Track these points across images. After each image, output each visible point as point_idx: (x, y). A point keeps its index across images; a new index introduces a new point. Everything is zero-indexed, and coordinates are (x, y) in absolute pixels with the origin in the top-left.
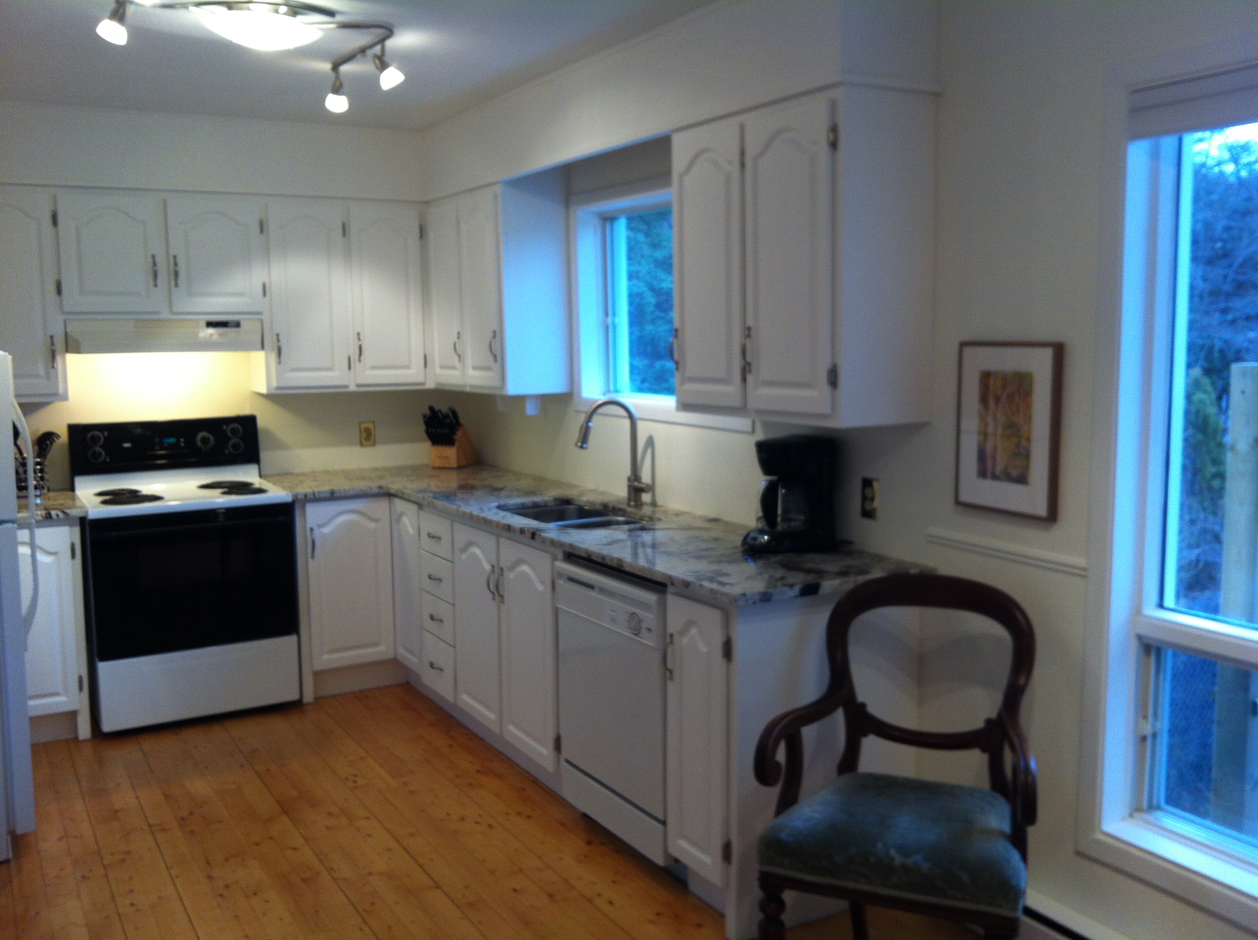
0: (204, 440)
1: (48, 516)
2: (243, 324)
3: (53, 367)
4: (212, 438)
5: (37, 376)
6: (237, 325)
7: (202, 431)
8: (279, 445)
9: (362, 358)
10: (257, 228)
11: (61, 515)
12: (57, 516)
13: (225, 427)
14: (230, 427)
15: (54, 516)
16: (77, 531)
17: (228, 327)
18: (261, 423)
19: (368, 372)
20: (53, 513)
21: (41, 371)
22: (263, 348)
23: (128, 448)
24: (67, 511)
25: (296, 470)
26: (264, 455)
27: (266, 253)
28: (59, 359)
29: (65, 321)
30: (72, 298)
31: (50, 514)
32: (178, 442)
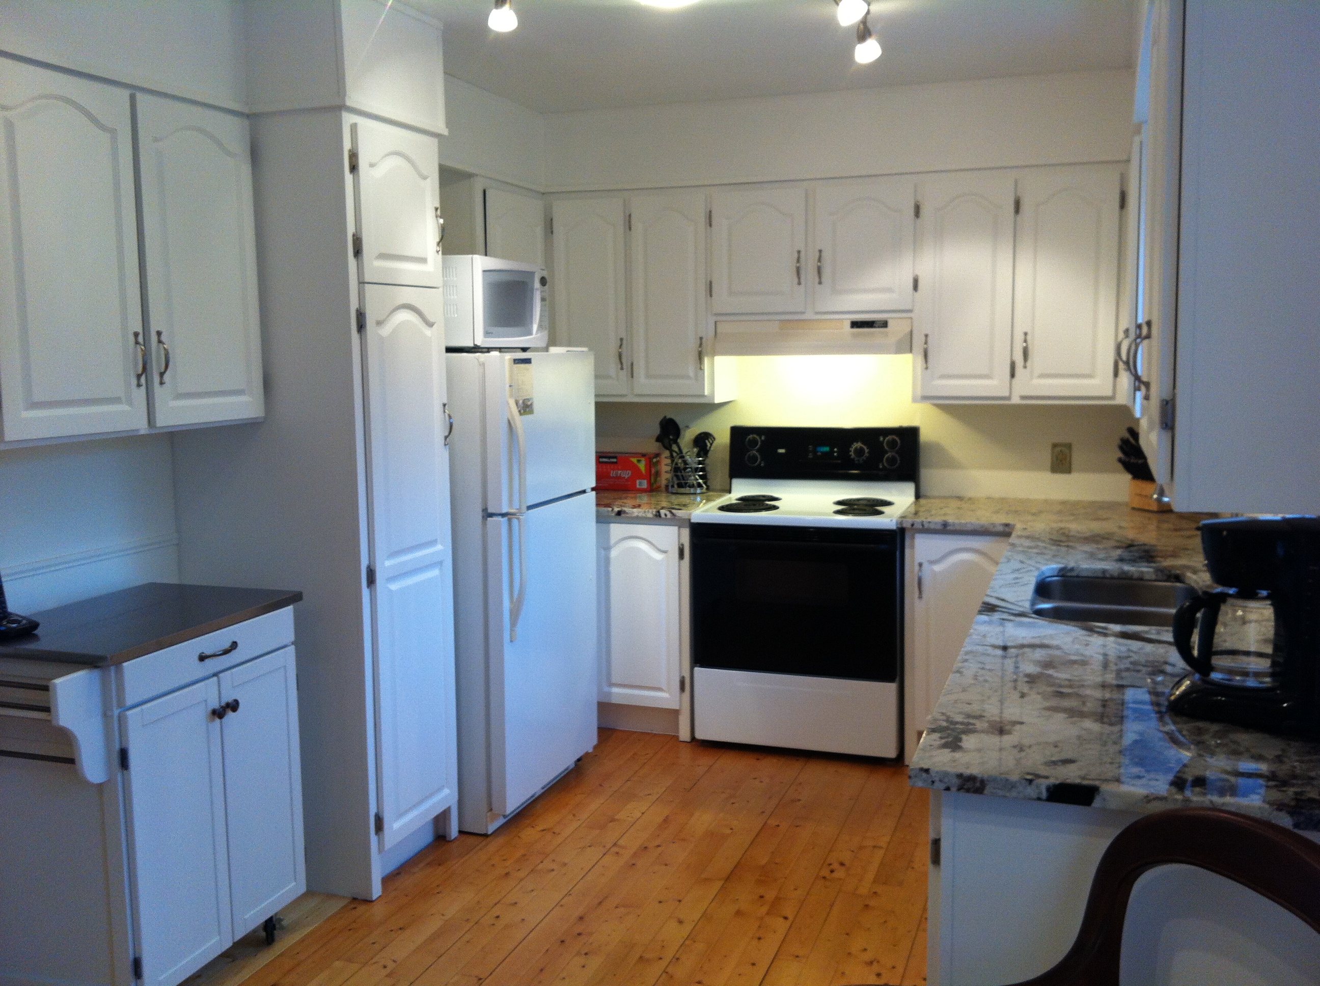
0: (860, 452)
1: (658, 515)
2: (890, 324)
3: (701, 369)
4: (867, 451)
5: (688, 377)
6: (884, 324)
7: (857, 442)
8: (951, 464)
9: (1029, 364)
10: (912, 212)
11: (669, 515)
12: (666, 515)
13: (881, 439)
14: (889, 438)
15: (663, 516)
16: (686, 533)
17: (875, 327)
18: (925, 436)
19: (1036, 381)
20: (663, 512)
21: (691, 374)
22: (911, 351)
23: (781, 453)
24: (674, 511)
25: (970, 493)
26: (926, 474)
27: (917, 242)
28: (706, 361)
29: (716, 322)
30: (723, 301)
31: (659, 512)
32: (832, 452)
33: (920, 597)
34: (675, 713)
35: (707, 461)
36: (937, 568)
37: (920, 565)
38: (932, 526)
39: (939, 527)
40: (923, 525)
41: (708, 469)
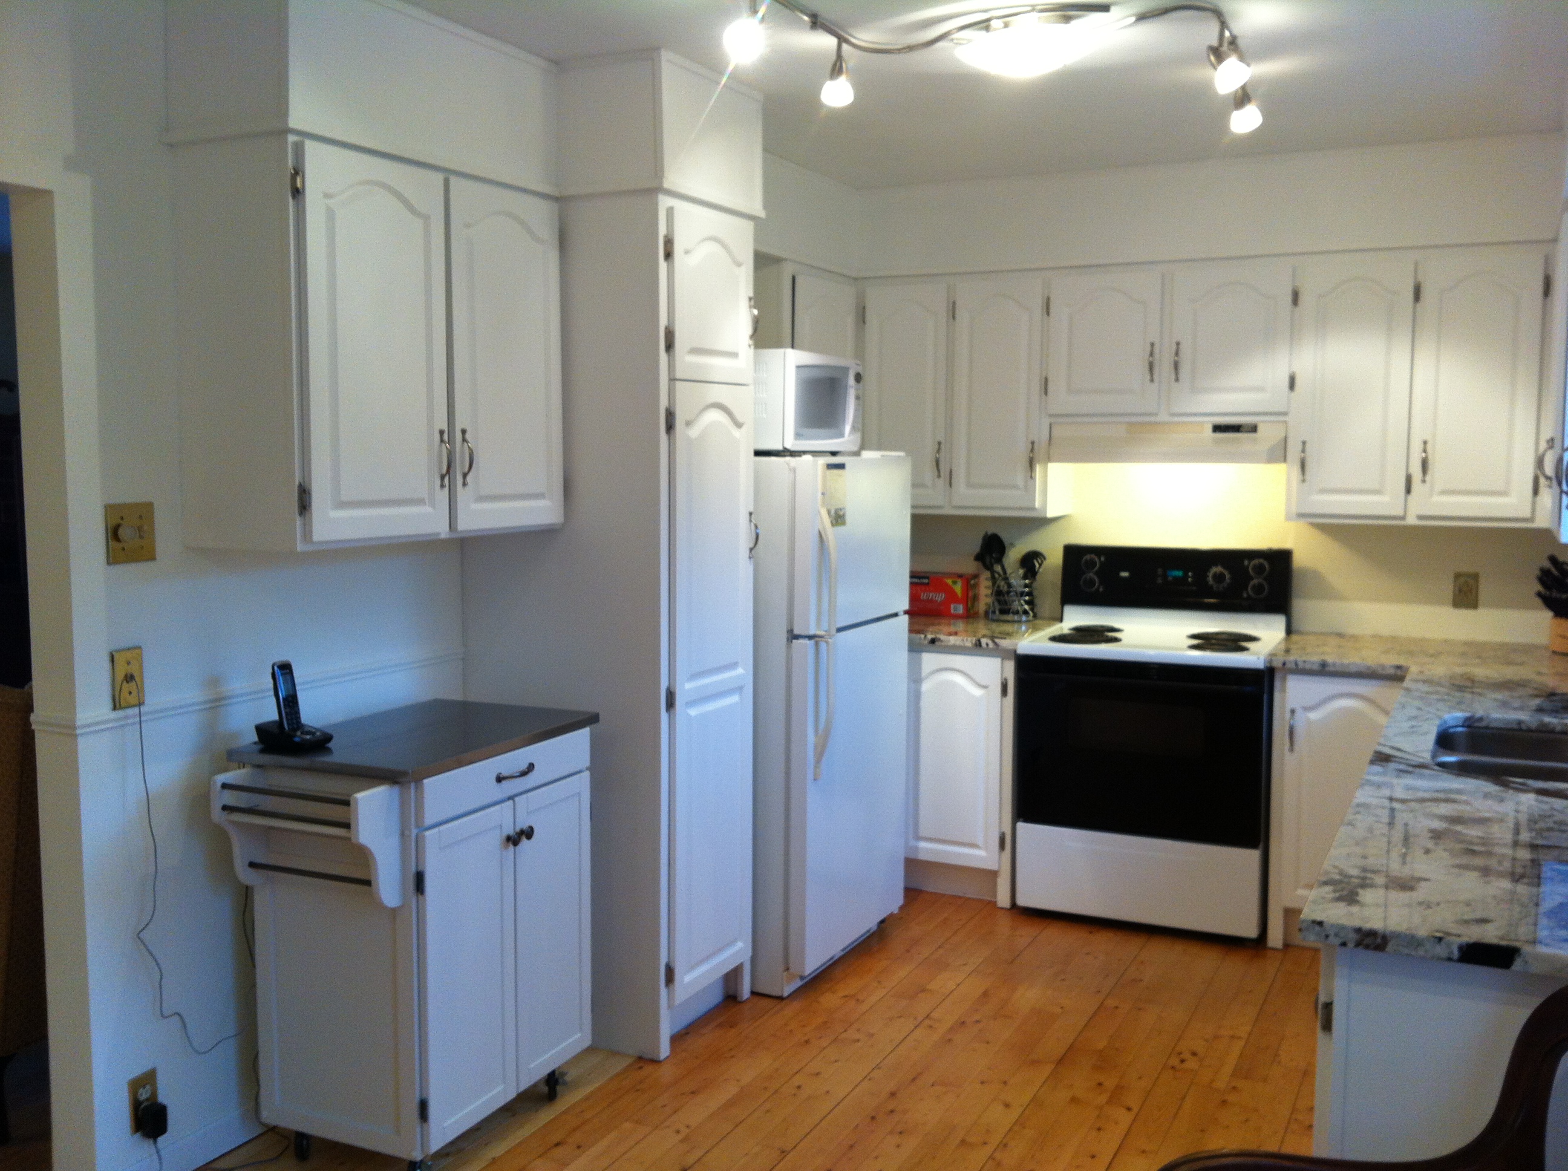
0: (1219, 578)
1: (978, 644)
2: (1260, 428)
3: (1031, 477)
4: (1228, 576)
5: (1015, 487)
6: (1254, 429)
7: (1216, 565)
8: (1328, 593)
9: (1428, 478)
10: (1289, 299)
11: (991, 645)
12: (987, 644)
13: (1246, 562)
14: (1256, 561)
15: (984, 645)
16: (1010, 667)
17: (1241, 432)
18: (1300, 560)
19: (1436, 499)
20: (984, 641)
21: (1020, 480)
22: (1285, 460)
23: (1125, 578)
24: (997, 640)
25: (1351, 631)
26: (1300, 605)
27: (1294, 334)
28: (1038, 469)
29: (1050, 425)
30: (1061, 399)
31: (979, 641)
32: (1186, 576)
33: (1292, 749)
34: (993, 875)
35: (1035, 585)
36: (1313, 716)
37: (1293, 712)
38: (1308, 666)
39: (1316, 667)
40: (1296, 664)
41: (1035, 593)
